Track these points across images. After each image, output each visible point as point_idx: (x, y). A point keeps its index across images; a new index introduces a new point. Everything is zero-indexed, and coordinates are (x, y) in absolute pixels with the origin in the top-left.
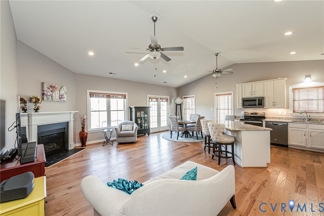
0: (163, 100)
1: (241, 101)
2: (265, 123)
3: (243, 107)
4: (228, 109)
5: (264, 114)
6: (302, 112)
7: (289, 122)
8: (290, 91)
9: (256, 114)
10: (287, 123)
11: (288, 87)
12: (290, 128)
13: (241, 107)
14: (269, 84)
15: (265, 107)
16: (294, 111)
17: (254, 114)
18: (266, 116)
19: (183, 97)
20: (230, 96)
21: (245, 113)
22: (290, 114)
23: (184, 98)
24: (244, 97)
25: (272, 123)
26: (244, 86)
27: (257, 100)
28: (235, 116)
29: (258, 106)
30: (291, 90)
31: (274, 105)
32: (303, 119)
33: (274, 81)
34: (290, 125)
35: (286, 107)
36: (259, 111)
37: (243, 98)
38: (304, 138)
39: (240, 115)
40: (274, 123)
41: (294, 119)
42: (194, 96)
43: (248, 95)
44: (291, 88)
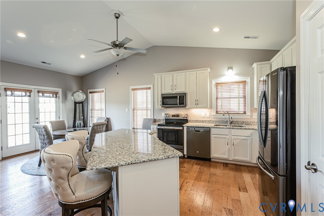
0: (46, 95)
1: (160, 99)
2: (187, 130)
3: (162, 107)
4: (147, 110)
5: (186, 116)
6: (225, 113)
7: (212, 127)
8: (213, 86)
9: (178, 116)
10: (210, 128)
11: (212, 81)
12: (212, 135)
13: (160, 107)
14: (191, 75)
15: (187, 107)
16: (217, 112)
17: (176, 117)
18: (189, 119)
19: (89, 91)
20: (149, 91)
21: (165, 114)
22: (213, 115)
23: (90, 93)
24: (164, 92)
25: (193, 128)
26: (164, 77)
27: (178, 96)
28: (155, 119)
29: (179, 106)
30: (214, 84)
31: (197, 105)
32: (226, 122)
33: (197, 72)
34: (213, 131)
35: (209, 107)
36: (181, 112)
37: (162, 94)
38: (227, 147)
39: (160, 118)
40: (197, 129)
41: (217, 122)
42: (104, 89)
43: (168, 91)
44: (214, 83)
